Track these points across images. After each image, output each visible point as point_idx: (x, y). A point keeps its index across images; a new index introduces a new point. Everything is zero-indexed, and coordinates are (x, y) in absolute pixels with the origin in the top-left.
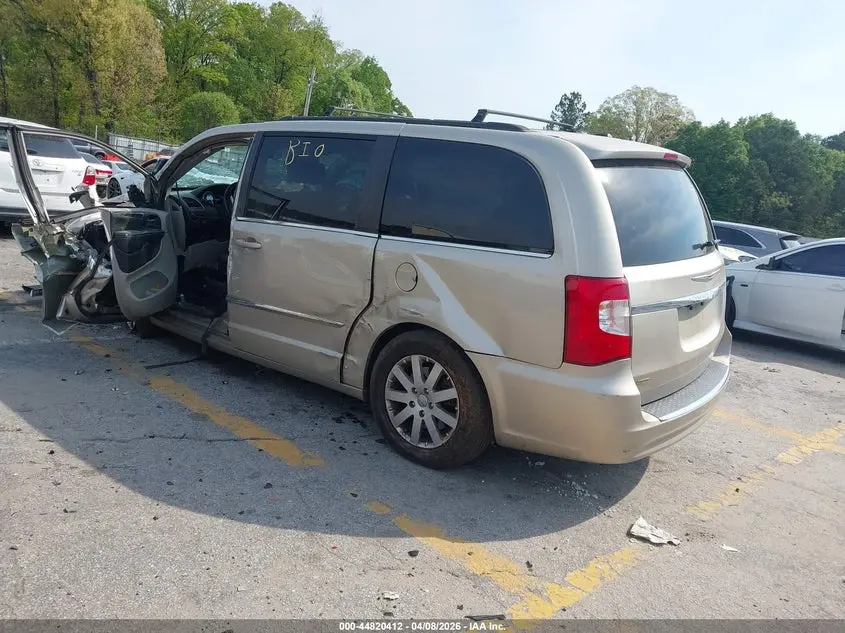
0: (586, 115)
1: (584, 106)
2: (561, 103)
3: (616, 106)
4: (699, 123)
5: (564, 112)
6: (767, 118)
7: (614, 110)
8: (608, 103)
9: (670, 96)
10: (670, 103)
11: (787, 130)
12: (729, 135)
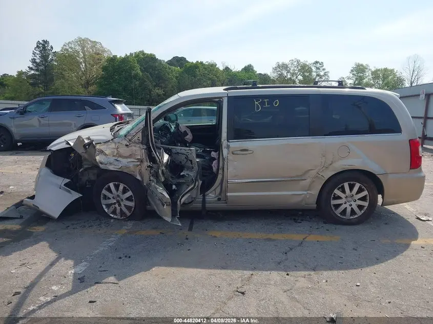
0: (54, 53)
1: (52, 48)
2: (37, 46)
3: (71, 48)
4: (116, 56)
5: (41, 51)
6: (142, 52)
7: (70, 50)
8: (66, 46)
9: (97, 43)
10: (98, 46)
11: (152, 58)
12: (130, 62)
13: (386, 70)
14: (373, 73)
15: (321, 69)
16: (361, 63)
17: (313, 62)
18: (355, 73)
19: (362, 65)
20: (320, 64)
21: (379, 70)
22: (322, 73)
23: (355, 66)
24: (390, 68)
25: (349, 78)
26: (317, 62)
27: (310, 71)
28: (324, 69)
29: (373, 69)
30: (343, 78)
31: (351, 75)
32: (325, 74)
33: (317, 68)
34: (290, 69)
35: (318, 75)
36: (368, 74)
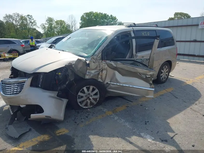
13: (61, 21)
14: (56, 22)
15: (32, 19)
16: (50, 17)
17: (27, 15)
18: (48, 21)
19: (51, 18)
20: (31, 16)
21: (58, 21)
22: (32, 21)
23: (48, 18)
24: (62, 20)
25: (46, 24)
26: (28, 15)
27: (26, 20)
28: (33, 19)
29: (56, 20)
30: (43, 24)
31: (47, 23)
32: (34, 22)
33: (29, 18)
34: (14, 18)
35: (31, 22)
36: (54, 22)
